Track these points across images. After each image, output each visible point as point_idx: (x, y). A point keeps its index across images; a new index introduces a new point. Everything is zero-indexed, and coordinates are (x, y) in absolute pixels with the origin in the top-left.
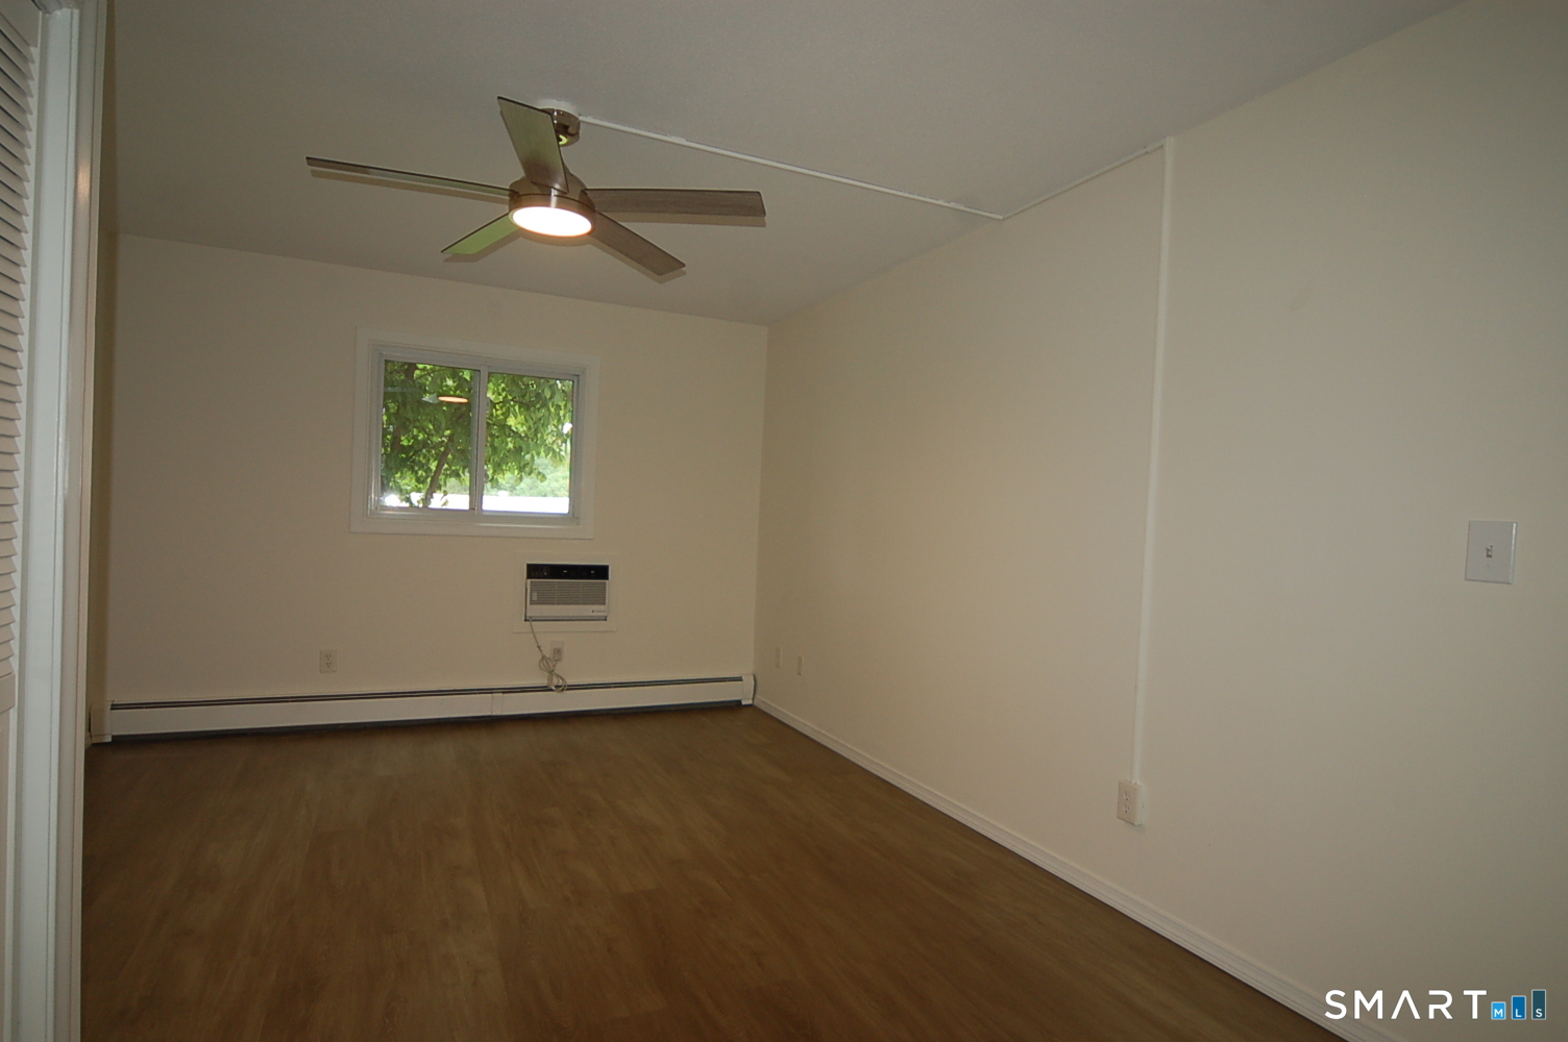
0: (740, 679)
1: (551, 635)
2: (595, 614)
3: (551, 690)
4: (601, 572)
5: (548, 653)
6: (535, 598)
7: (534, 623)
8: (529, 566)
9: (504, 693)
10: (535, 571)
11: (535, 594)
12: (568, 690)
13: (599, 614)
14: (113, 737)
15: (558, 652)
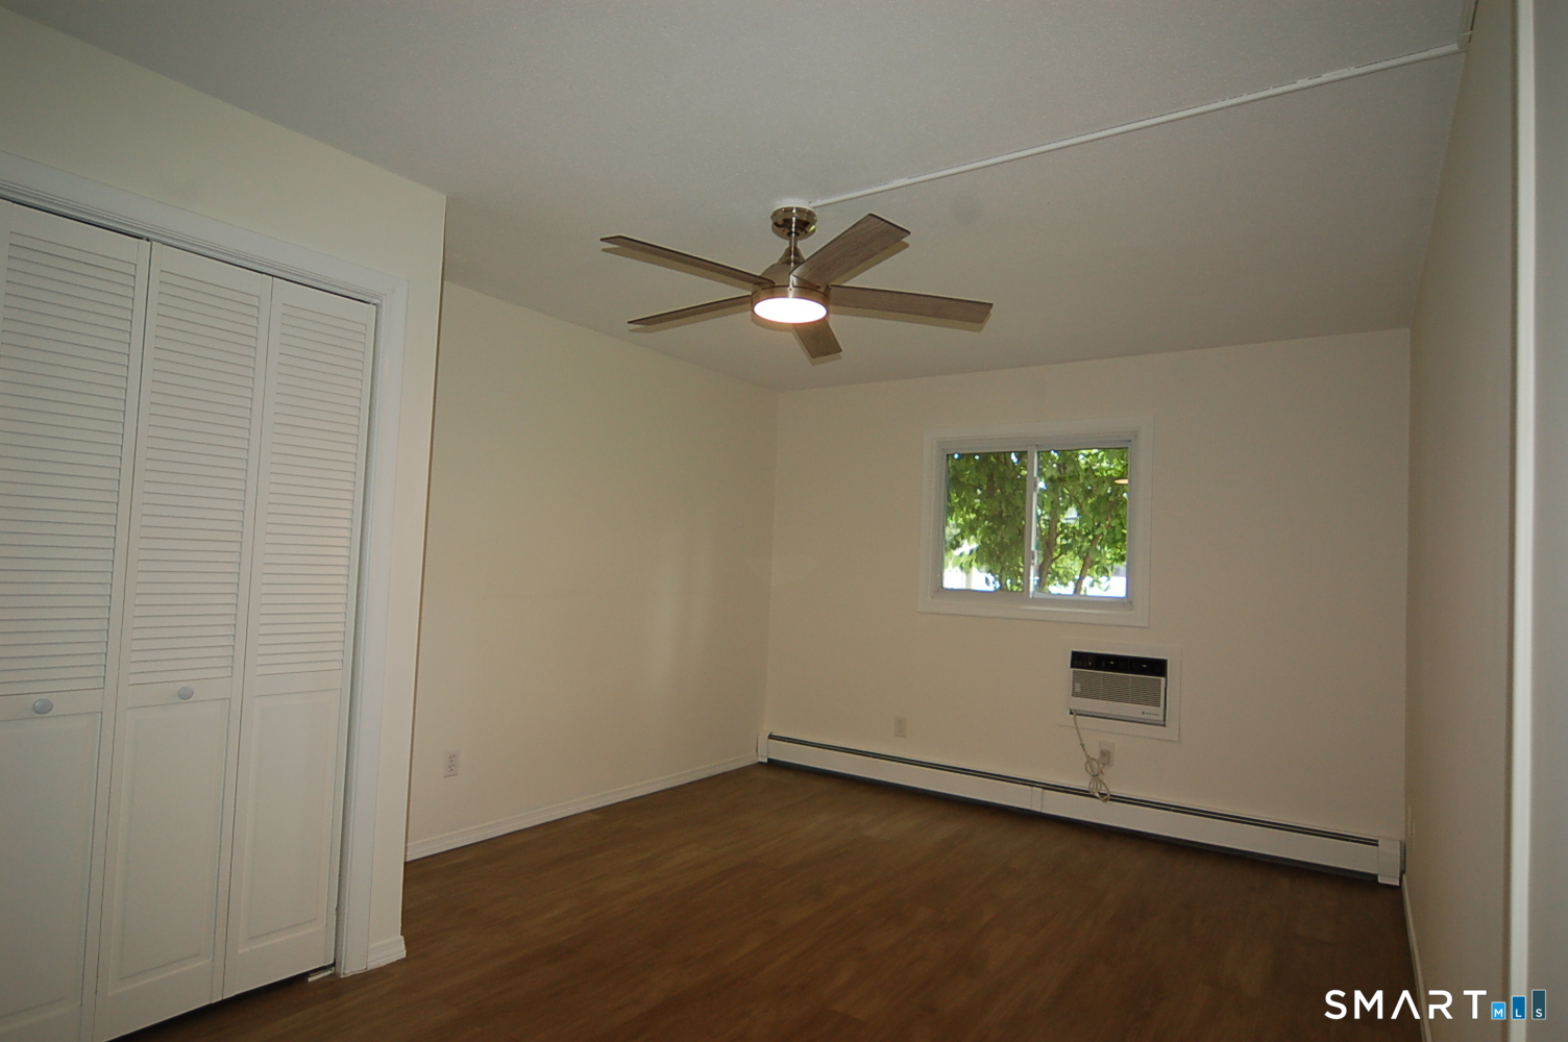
0: (1374, 843)
1: (1099, 735)
2: (1145, 716)
3: (1094, 797)
4: (1157, 667)
5: (1095, 754)
6: (1078, 690)
7: (1078, 717)
8: (1075, 654)
9: (1044, 788)
10: (1079, 660)
11: (1078, 685)
12: (1111, 800)
13: (1151, 717)
14: (769, 760)
15: (1106, 755)
